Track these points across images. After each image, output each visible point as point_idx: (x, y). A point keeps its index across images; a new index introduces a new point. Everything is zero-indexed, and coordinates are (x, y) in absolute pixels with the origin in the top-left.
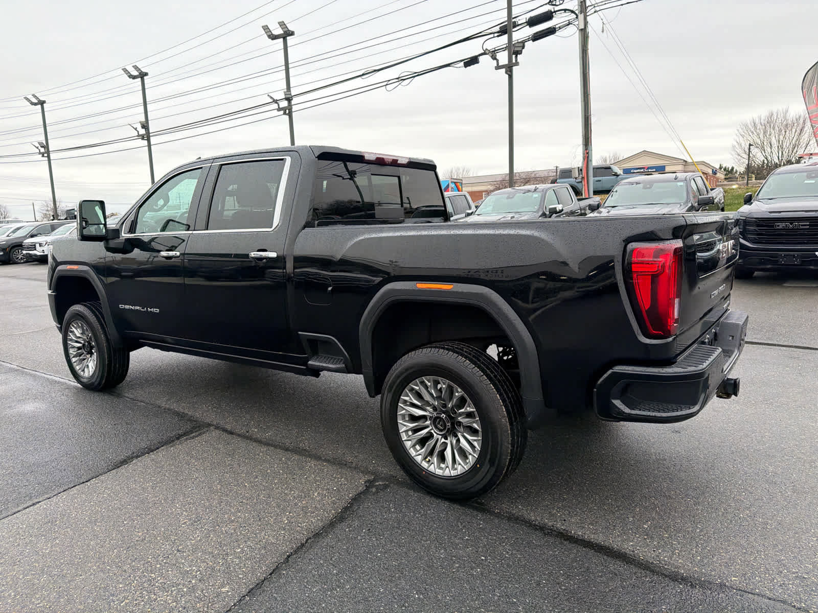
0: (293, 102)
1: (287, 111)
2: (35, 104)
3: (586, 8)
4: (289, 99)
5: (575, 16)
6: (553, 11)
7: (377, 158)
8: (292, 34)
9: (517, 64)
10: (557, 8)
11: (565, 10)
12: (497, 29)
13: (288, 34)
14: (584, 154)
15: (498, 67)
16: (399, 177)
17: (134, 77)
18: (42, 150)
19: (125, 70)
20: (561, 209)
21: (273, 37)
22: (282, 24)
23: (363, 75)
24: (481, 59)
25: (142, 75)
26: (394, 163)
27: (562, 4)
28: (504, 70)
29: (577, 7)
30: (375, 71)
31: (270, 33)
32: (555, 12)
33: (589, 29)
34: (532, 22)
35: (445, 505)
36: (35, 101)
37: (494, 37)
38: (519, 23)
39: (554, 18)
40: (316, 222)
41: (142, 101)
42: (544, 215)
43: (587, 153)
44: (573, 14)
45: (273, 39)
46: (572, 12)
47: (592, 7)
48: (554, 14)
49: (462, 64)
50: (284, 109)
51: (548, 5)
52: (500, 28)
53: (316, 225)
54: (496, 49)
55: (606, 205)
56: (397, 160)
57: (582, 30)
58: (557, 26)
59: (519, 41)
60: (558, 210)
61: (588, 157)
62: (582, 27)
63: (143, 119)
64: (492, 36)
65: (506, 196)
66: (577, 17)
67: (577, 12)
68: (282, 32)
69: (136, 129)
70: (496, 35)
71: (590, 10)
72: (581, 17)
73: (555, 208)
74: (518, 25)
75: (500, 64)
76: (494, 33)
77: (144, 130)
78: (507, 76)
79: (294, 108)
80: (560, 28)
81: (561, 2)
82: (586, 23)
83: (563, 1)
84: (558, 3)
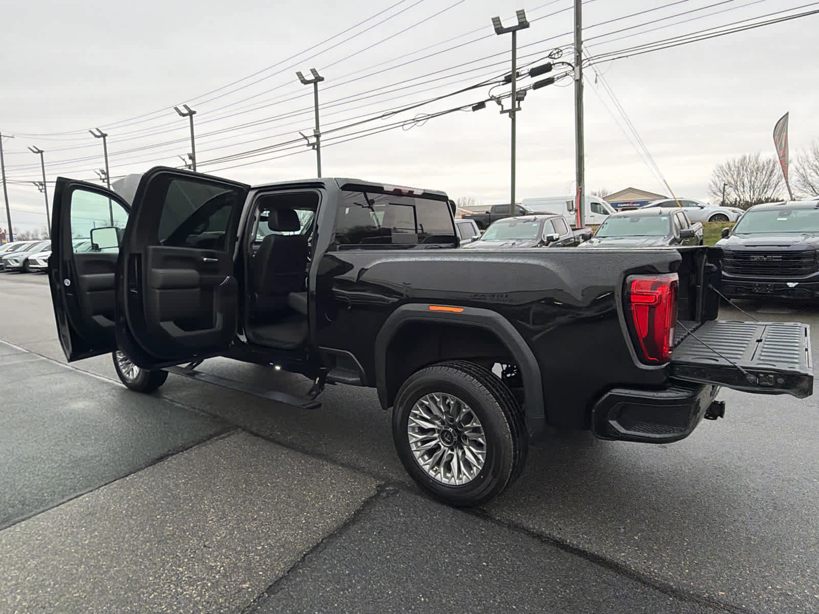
0: (321, 139)
1: (316, 147)
2: (98, 137)
3: (582, 61)
4: (317, 136)
5: (572, 68)
6: (552, 63)
7: (395, 190)
8: (322, 79)
9: (519, 109)
10: (555, 61)
11: (563, 63)
12: (503, 78)
13: (318, 79)
14: (577, 189)
15: (503, 112)
16: (414, 207)
17: (184, 115)
18: (103, 176)
19: (176, 109)
20: (557, 237)
21: (305, 82)
22: (314, 71)
23: (383, 116)
24: (487, 104)
25: (191, 113)
26: (411, 194)
27: (559, 58)
28: (508, 114)
29: (573, 61)
30: (394, 113)
31: (302, 79)
32: (554, 64)
33: (584, 81)
34: (534, 73)
35: (450, 511)
36: (99, 134)
38: (522, 73)
39: (553, 70)
40: (338, 246)
41: (190, 136)
42: (542, 242)
43: (580, 189)
44: (570, 66)
45: (305, 84)
46: (569, 64)
47: (587, 60)
48: (553, 66)
49: (470, 108)
50: (313, 145)
51: (548, 58)
52: (505, 77)
53: (338, 249)
54: (501, 96)
55: (598, 235)
56: (413, 192)
57: (577, 80)
58: (555, 77)
59: (522, 89)
60: (554, 238)
61: (581, 192)
62: (578, 78)
63: (191, 152)
64: (498, 84)
65: (509, 224)
66: (573, 69)
67: (573, 65)
68: (313, 78)
69: (184, 160)
70: (501, 83)
71: (585, 64)
72: (577, 68)
73: (552, 237)
74: (521, 75)
75: (505, 109)
76: (499, 82)
77: (191, 161)
78: (511, 119)
79: (322, 144)
80: (558, 78)
81: (560, 56)
82: (581, 74)
83: (561, 55)
84: (556, 57)
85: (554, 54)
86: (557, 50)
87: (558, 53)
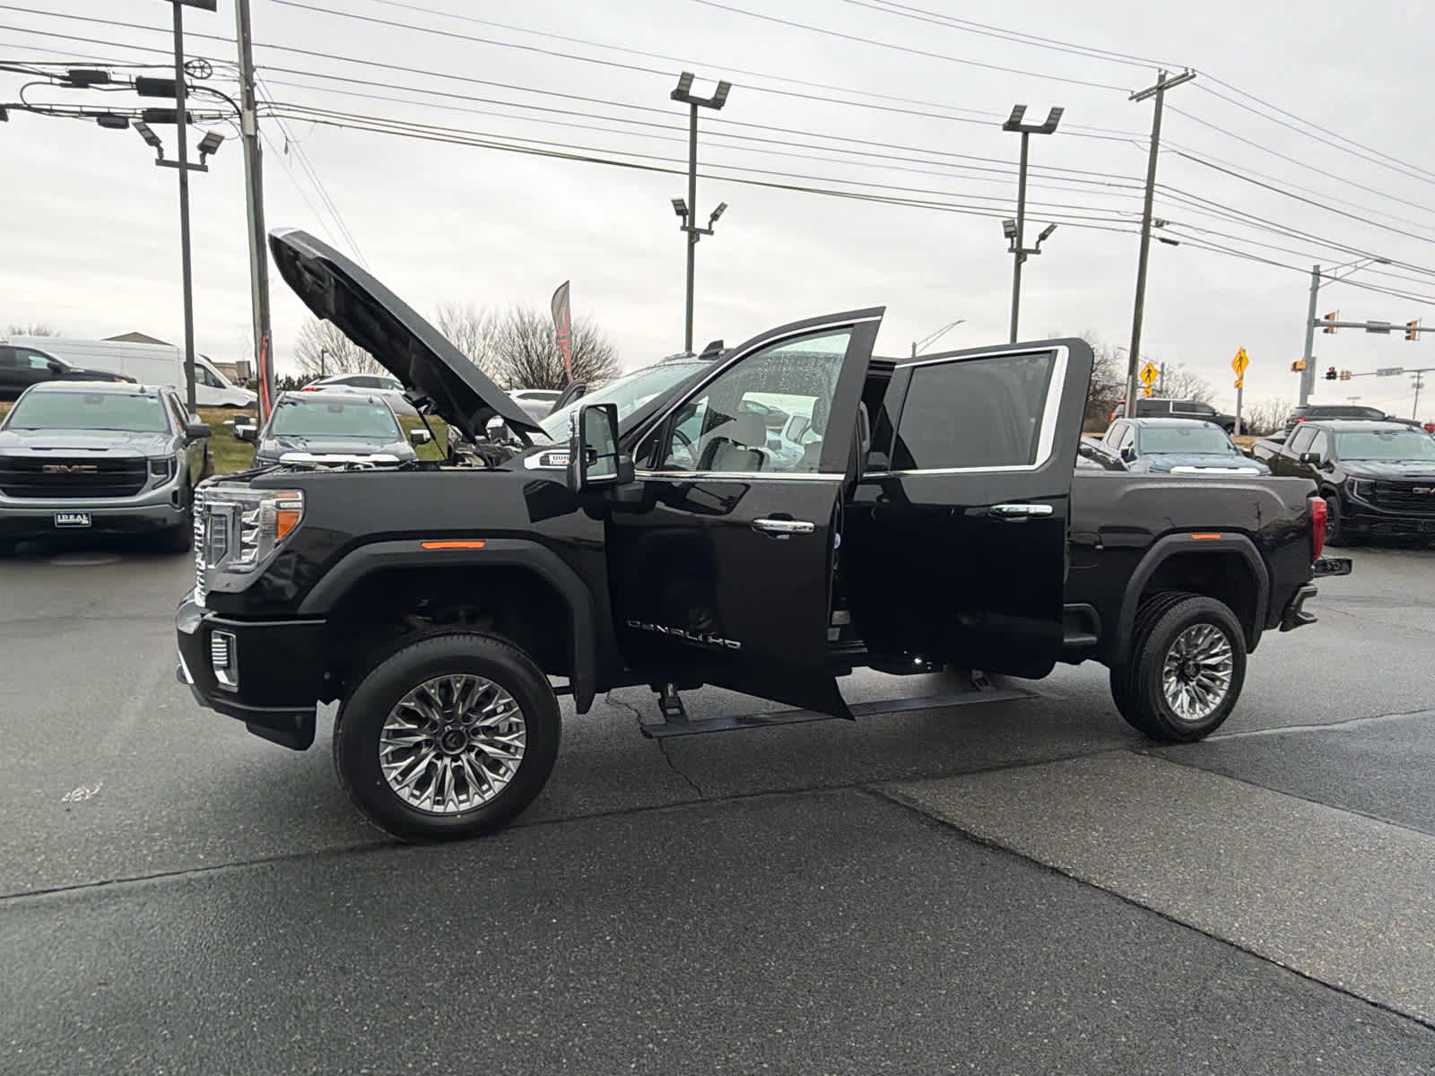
3: (255, 103)
5: (234, 109)
6: (187, 83)
10: (196, 83)
11: (215, 92)
12: (63, 71)
15: (162, 161)
24: (11, 113)
27: (205, 78)
29: (237, 96)
32: (194, 88)
34: (144, 87)
37: (51, 84)
38: (113, 78)
39: (190, 97)
43: (267, 341)
44: (228, 104)
46: (229, 100)
47: (266, 105)
48: (189, 90)
54: (54, 108)
57: (247, 136)
58: (196, 113)
59: (112, 111)
62: (249, 132)
64: (47, 79)
66: (238, 112)
67: (239, 104)
70: (57, 81)
71: (262, 110)
72: (247, 114)
74: (113, 82)
76: (52, 76)
80: (201, 117)
81: (205, 75)
82: (257, 128)
83: (209, 75)
84: (198, 73)
85: (194, 67)
86: (202, 63)
87: (202, 68)
